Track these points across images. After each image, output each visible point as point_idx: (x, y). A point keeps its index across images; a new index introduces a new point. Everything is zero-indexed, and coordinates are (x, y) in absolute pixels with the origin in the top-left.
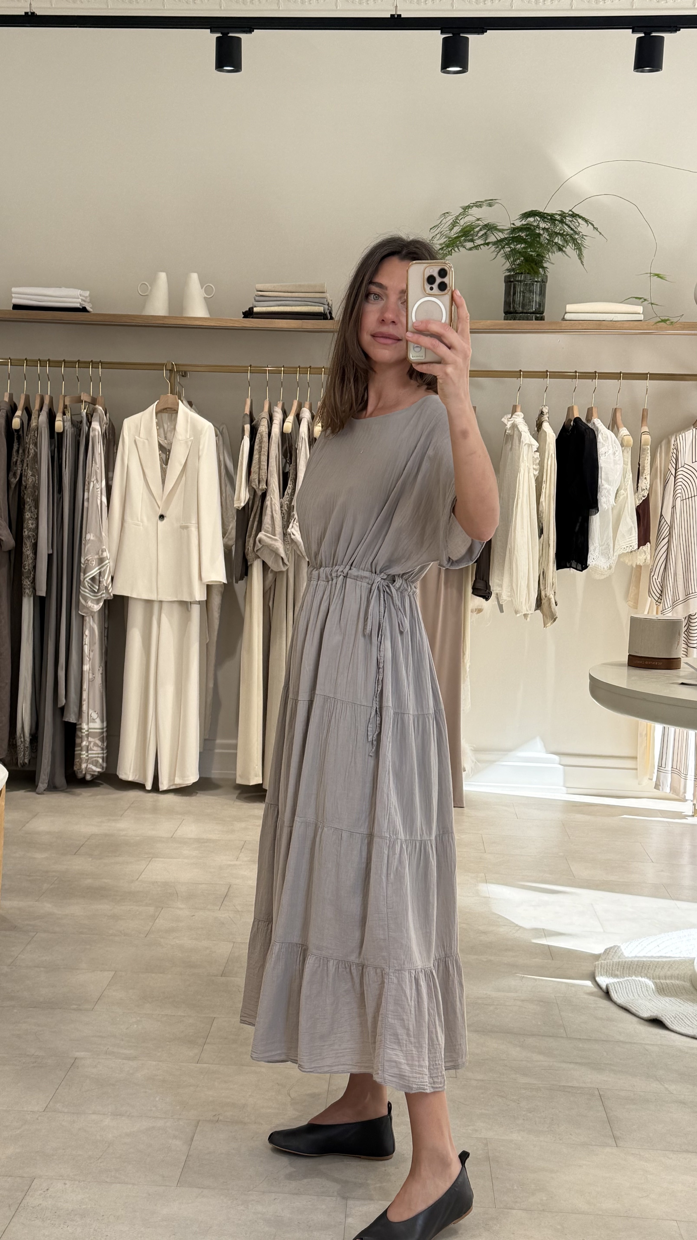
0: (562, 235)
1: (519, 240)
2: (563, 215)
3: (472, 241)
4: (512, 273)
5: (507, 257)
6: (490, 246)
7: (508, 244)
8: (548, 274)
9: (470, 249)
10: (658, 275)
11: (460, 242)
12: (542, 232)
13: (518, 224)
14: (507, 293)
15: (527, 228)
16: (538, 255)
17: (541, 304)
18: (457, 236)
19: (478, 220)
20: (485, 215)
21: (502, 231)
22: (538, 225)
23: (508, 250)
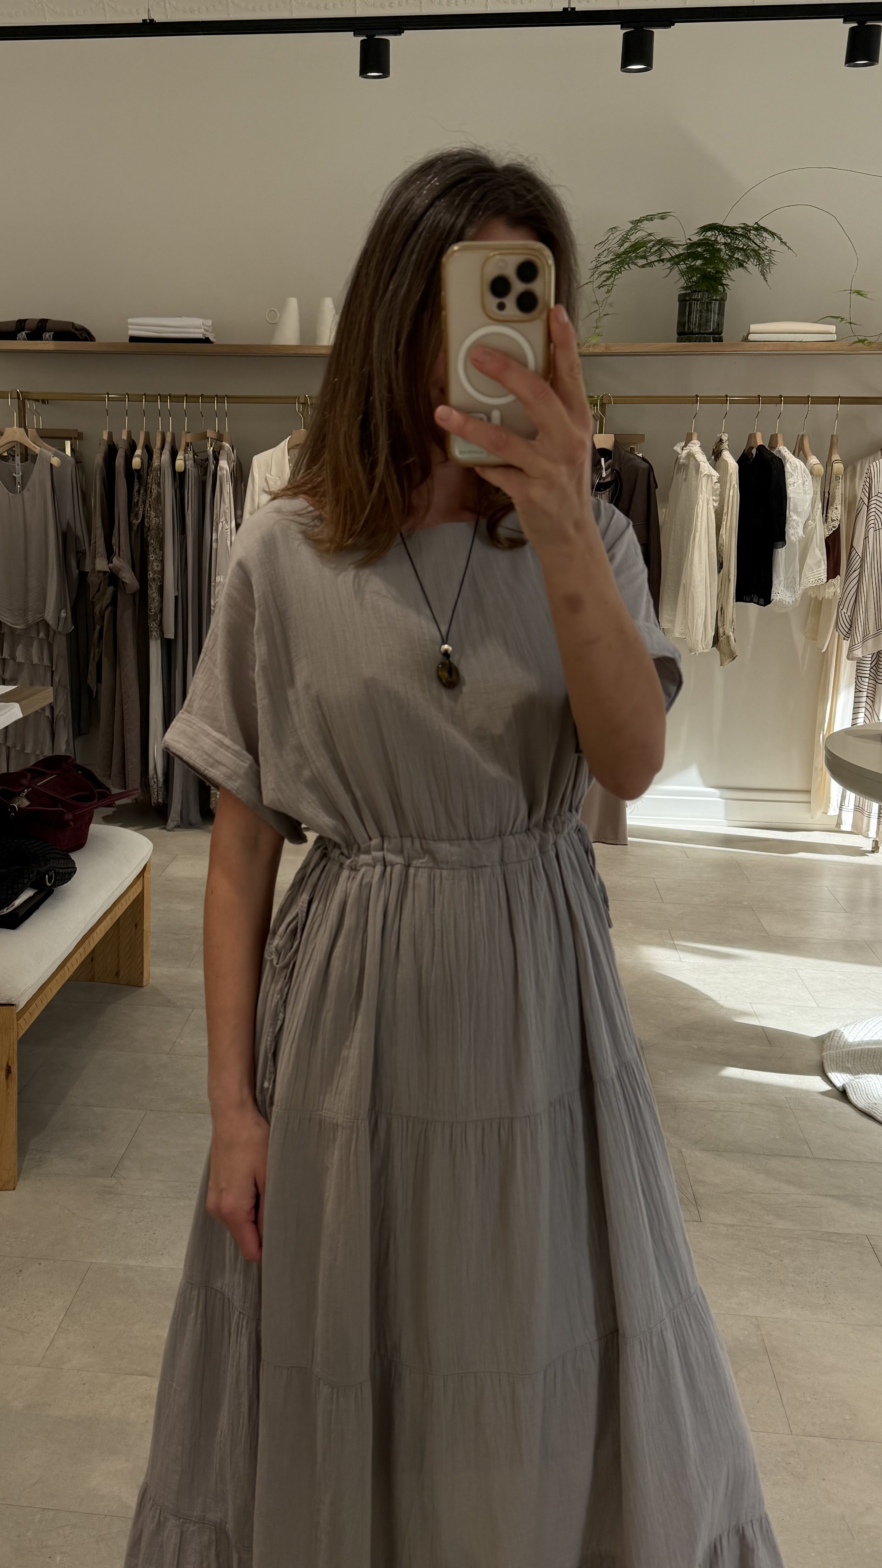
0: (745, 250)
1: (695, 256)
2: (747, 229)
3: (644, 257)
4: (688, 291)
5: (682, 273)
6: (665, 262)
7: (684, 260)
8: (726, 292)
9: (643, 266)
10: (858, 293)
11: (631, 259)
12: (721, 247)
13: (695, 238)
14: (682, 313)
15: (705, 243)
16: (717, 272)
17: (720, 324)
18: (625, 253)
19: (650, 235)
20: (658, 230)
21: (676, 246)
22: (716, 240)
23: (683, 266)
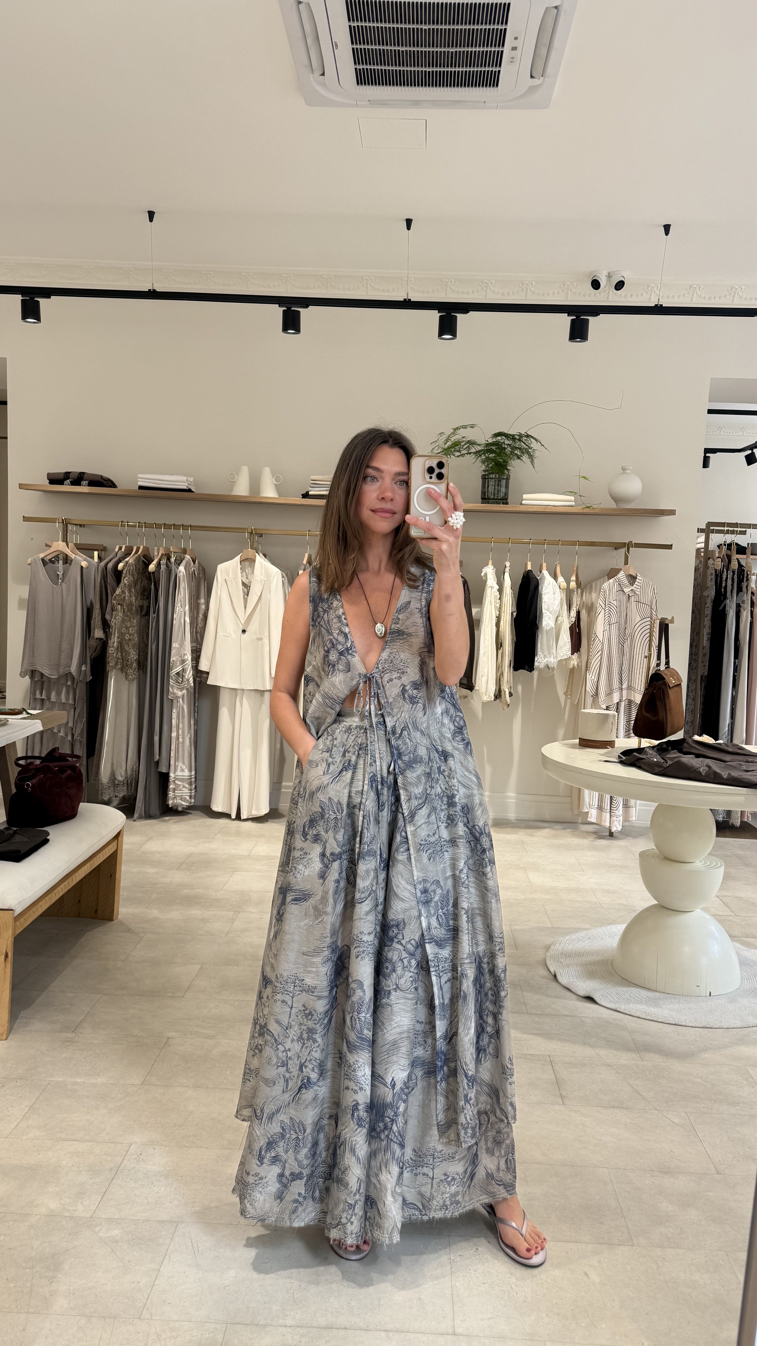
0: (520, 449)
1: (491, 451)
2: (521, 435)
3: (459, 451)
4: (487, 473)
5: (483, 462)
6: (472, 454)
7: (484, 454)
8: (510, 474)
9: (458, 456)
10: (584, 477)
11: (451, 452)
12: (506, 447)
13: (490, 441)
14: (483, 486)
15: (496, 444)
16: (504, 461)
17: (506, 494)
18: (449, 448)
19: (463, 437)
20: (468, 434)
21: (479, 445)
22: (504, 442)
23: (483, 457)
